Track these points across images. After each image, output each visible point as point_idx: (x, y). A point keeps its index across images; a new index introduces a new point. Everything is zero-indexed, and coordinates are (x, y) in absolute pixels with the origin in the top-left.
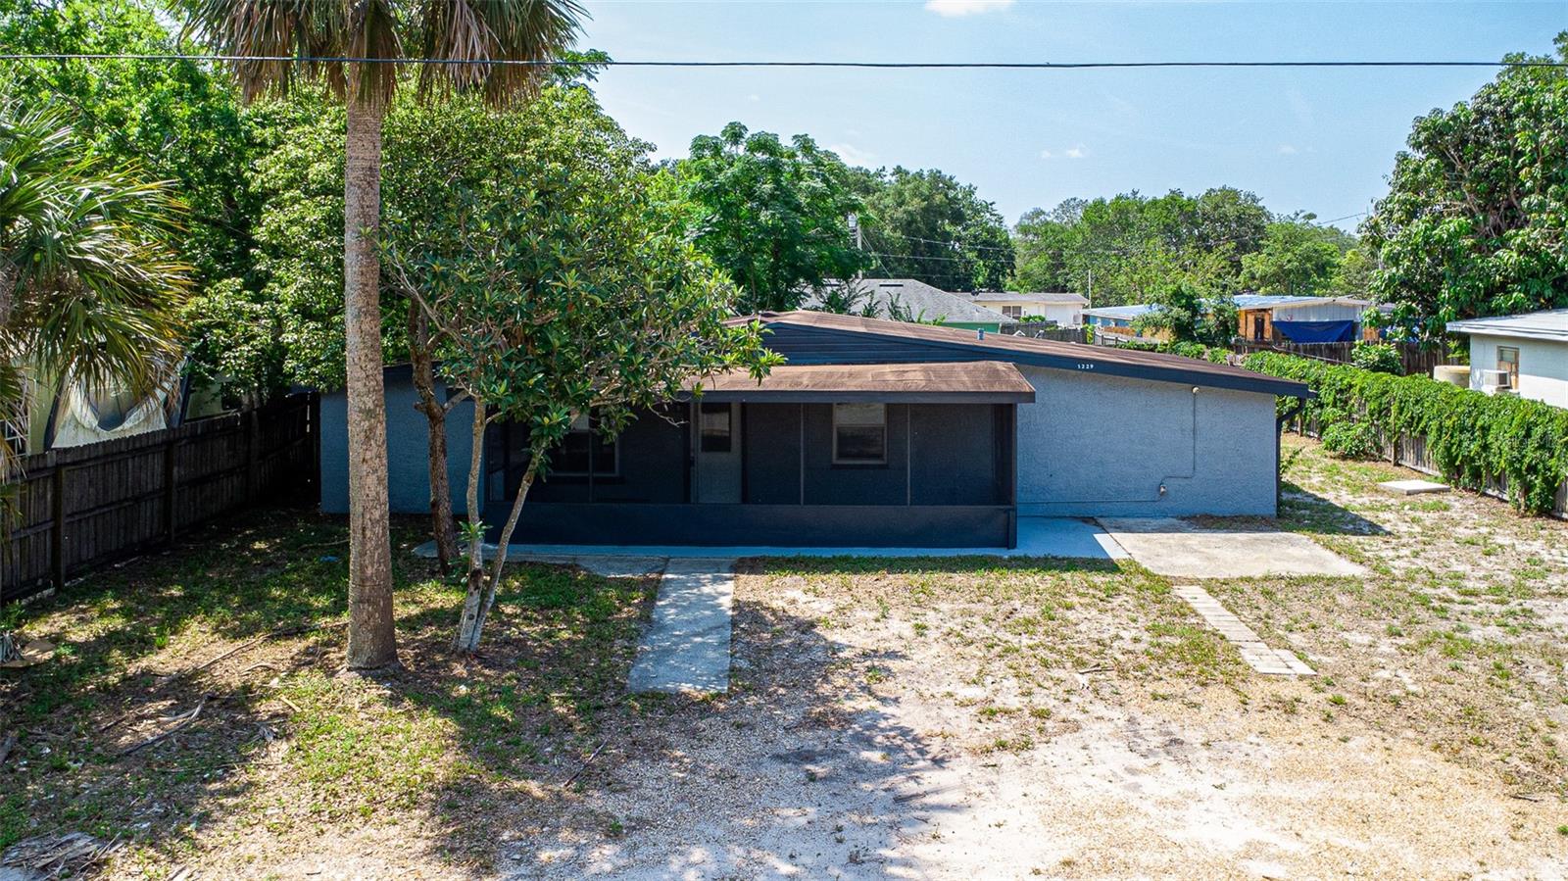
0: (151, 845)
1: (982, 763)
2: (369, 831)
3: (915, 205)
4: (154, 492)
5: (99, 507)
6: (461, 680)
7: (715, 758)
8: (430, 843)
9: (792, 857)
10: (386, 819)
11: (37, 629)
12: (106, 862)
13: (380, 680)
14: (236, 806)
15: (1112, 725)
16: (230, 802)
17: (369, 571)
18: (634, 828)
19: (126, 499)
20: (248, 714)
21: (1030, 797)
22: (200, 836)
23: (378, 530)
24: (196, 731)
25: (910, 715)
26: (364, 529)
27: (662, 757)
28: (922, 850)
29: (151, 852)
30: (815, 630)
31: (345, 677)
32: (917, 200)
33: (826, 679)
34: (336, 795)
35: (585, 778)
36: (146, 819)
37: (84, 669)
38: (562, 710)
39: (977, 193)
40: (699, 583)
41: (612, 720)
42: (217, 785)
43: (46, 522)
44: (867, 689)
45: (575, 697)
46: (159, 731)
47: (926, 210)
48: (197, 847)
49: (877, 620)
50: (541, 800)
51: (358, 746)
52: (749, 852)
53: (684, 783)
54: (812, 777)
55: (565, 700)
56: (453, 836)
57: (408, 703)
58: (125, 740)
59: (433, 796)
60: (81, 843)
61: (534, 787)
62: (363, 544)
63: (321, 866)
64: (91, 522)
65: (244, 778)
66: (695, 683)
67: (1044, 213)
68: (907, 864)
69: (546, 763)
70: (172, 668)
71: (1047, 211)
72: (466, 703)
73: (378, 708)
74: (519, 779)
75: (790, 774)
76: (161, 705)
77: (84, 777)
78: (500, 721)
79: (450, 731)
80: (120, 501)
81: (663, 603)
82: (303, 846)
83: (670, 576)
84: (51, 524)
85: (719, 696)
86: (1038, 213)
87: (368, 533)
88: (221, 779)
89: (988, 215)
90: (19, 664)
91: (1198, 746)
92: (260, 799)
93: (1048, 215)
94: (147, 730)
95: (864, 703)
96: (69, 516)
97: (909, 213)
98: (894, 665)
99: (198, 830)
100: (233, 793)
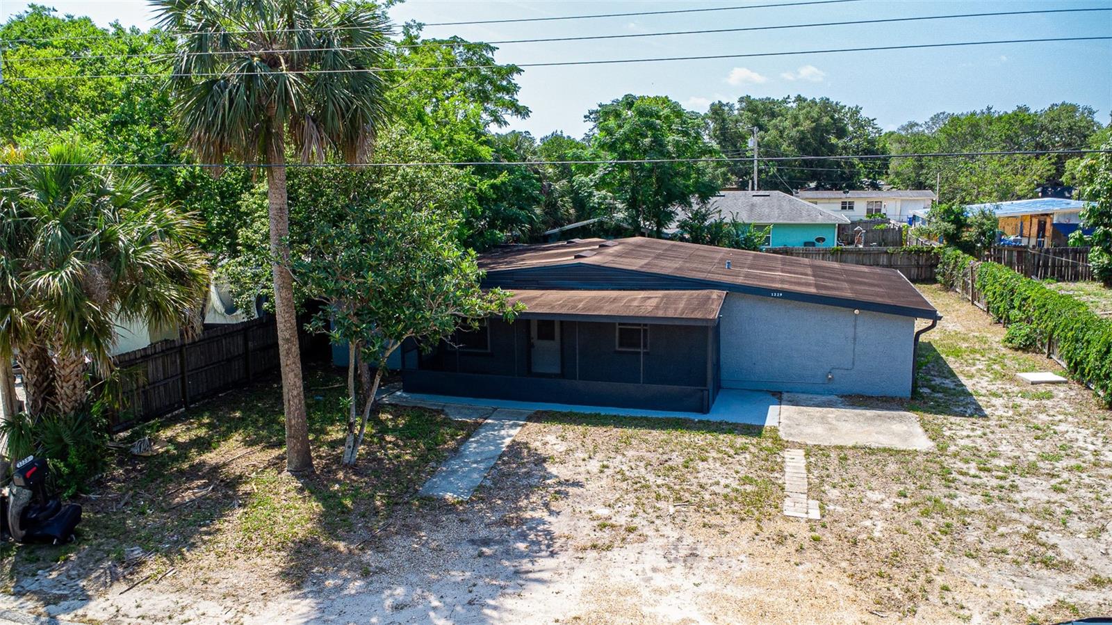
0: (166, 556)
1: (576, 555)
2: (259, 561)
3: (806, 125)
4: (239, 355)
5: (207, 365)
6: (338, 481)
7: (439, 538)
8: (280, 569)
9: (442, 597)
10: (267, 554)
11: (166, 434)
12: (144, 562)
13: (298, 478)
14: (208, 540)
15: (666, 540)
16: (206, 538)
17: (293, 422)
18: (377, 573)
19: (223, 361)
20: (234, 491)
21: (586, 580)
22: (187, 554)
23: (296, 401)
24: (208, 498)
25: (558, 525)
26: (289, 401)
27: (413, 534)
28: (509, 602)
29: (165, 559)
30: (545, 465)
31: (285, 475)
32: (808, 122)
33: (527, 497)
34: (251, 540)
35: (366, 544)
36: (168, 543)
37: (174, 459)
38: (378, 503)
39: (862, 112)
40: (502, 427)
41: (400, 512)
42: (205, 529)
43: (177, 375)
44: (546, 505)
45: (389, 497)
46: (193, 497)
47: (815, 129)
48: (184, 559)
49: (584, 460)
50: (341, 552)
51: (272, 514)
52: (423, 592)
53: (415, 551)
54: (481, 555)
55: (382, 497)
56: (292, 567)
57: (306, 493)
58: (177, 500)
59: (292, 545)
60: (136, 552)
61: (341, 546)
62: (289, 408)
63: (231, 575)
64: (204, 373)
65: (217, 527)
66: (454, 493)
67: (917, 125)
68: (495, 608)
69: (355, 532)
70: (213, 462)
71: (920, 123)
72: (334, 495)
73: (293, 494)
74: (336, 541)
75: (472, 550)
76: (199, 482)
77: (152, 519)
78: (345, 506)
79: (317, 510)
80: (219, 362)
81: (473, 439)
82: (227, 564)
83: (489, 421)
84: (180, 376)
85: (461, 503)
86: (912, 125)
87: (291, 403)
88: (208, 525)
89: (871, 129)
90: (150, 453)
91: (706, 559)
92: (219, 537)
93: (921, 126)
94: (188, 496)
95: (540, 514)
96: (189, 371)
97: (802, 132)
98: (571, 490)
99: (188, 551)
100: (208, 533)
